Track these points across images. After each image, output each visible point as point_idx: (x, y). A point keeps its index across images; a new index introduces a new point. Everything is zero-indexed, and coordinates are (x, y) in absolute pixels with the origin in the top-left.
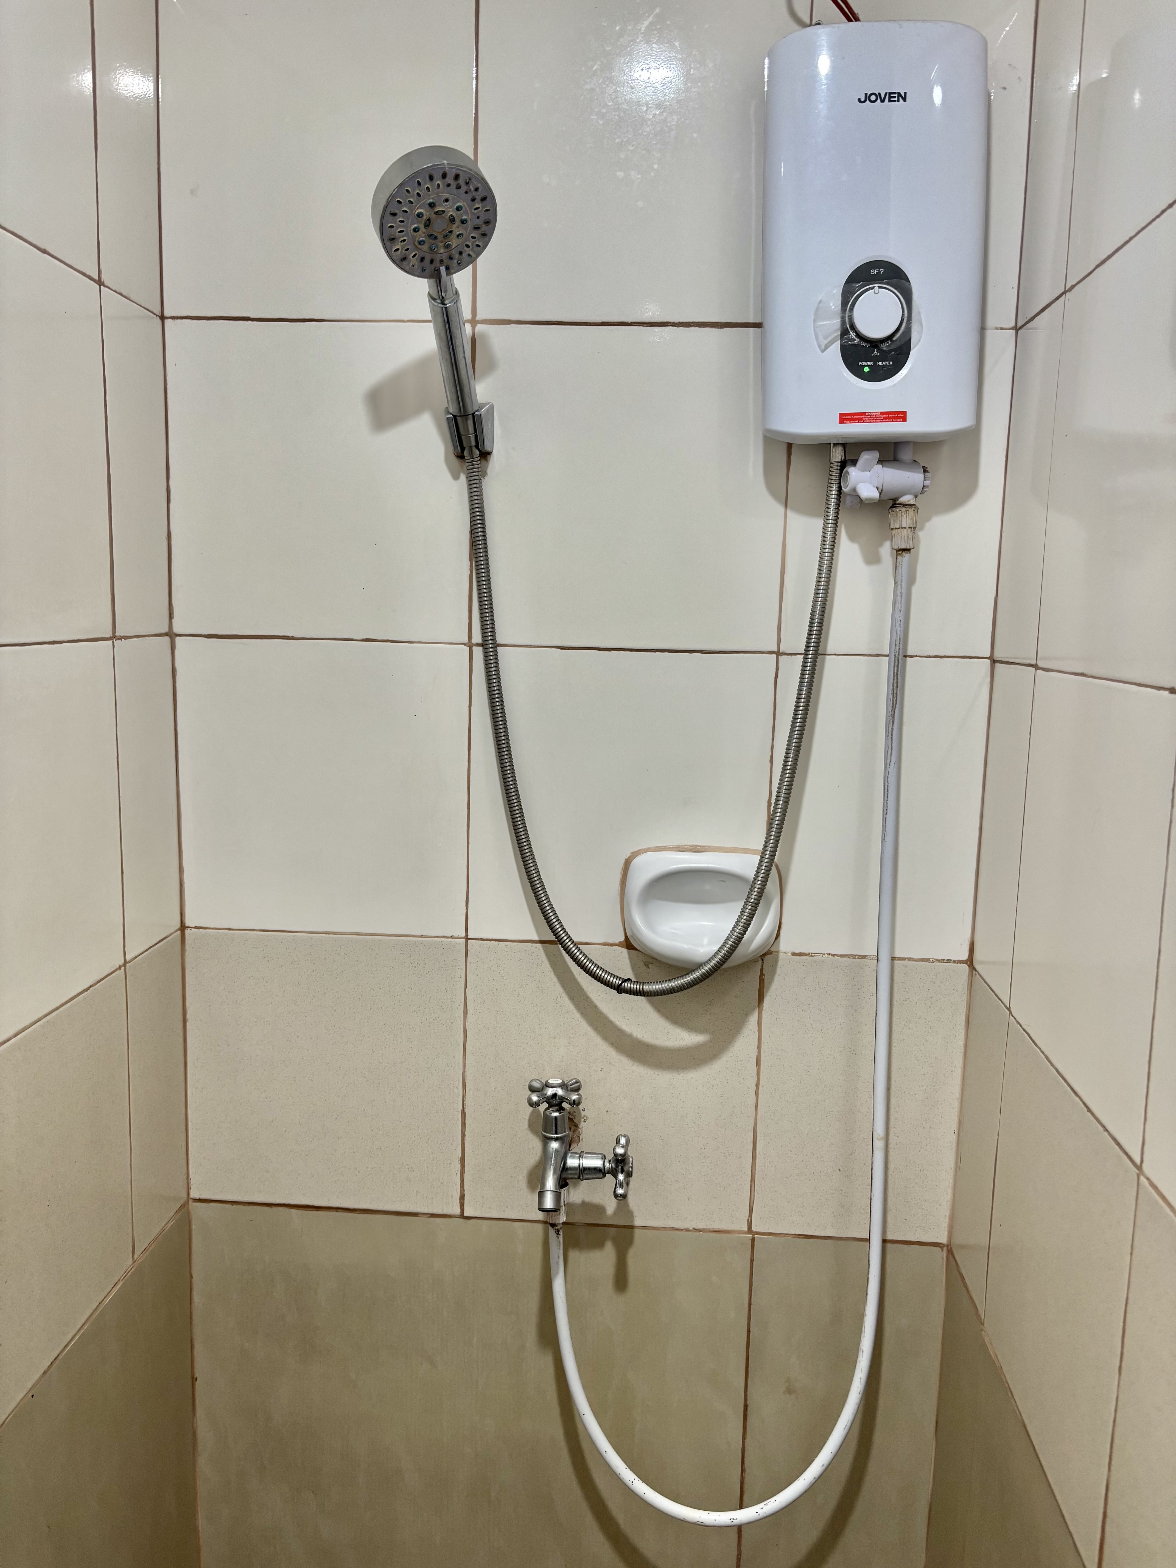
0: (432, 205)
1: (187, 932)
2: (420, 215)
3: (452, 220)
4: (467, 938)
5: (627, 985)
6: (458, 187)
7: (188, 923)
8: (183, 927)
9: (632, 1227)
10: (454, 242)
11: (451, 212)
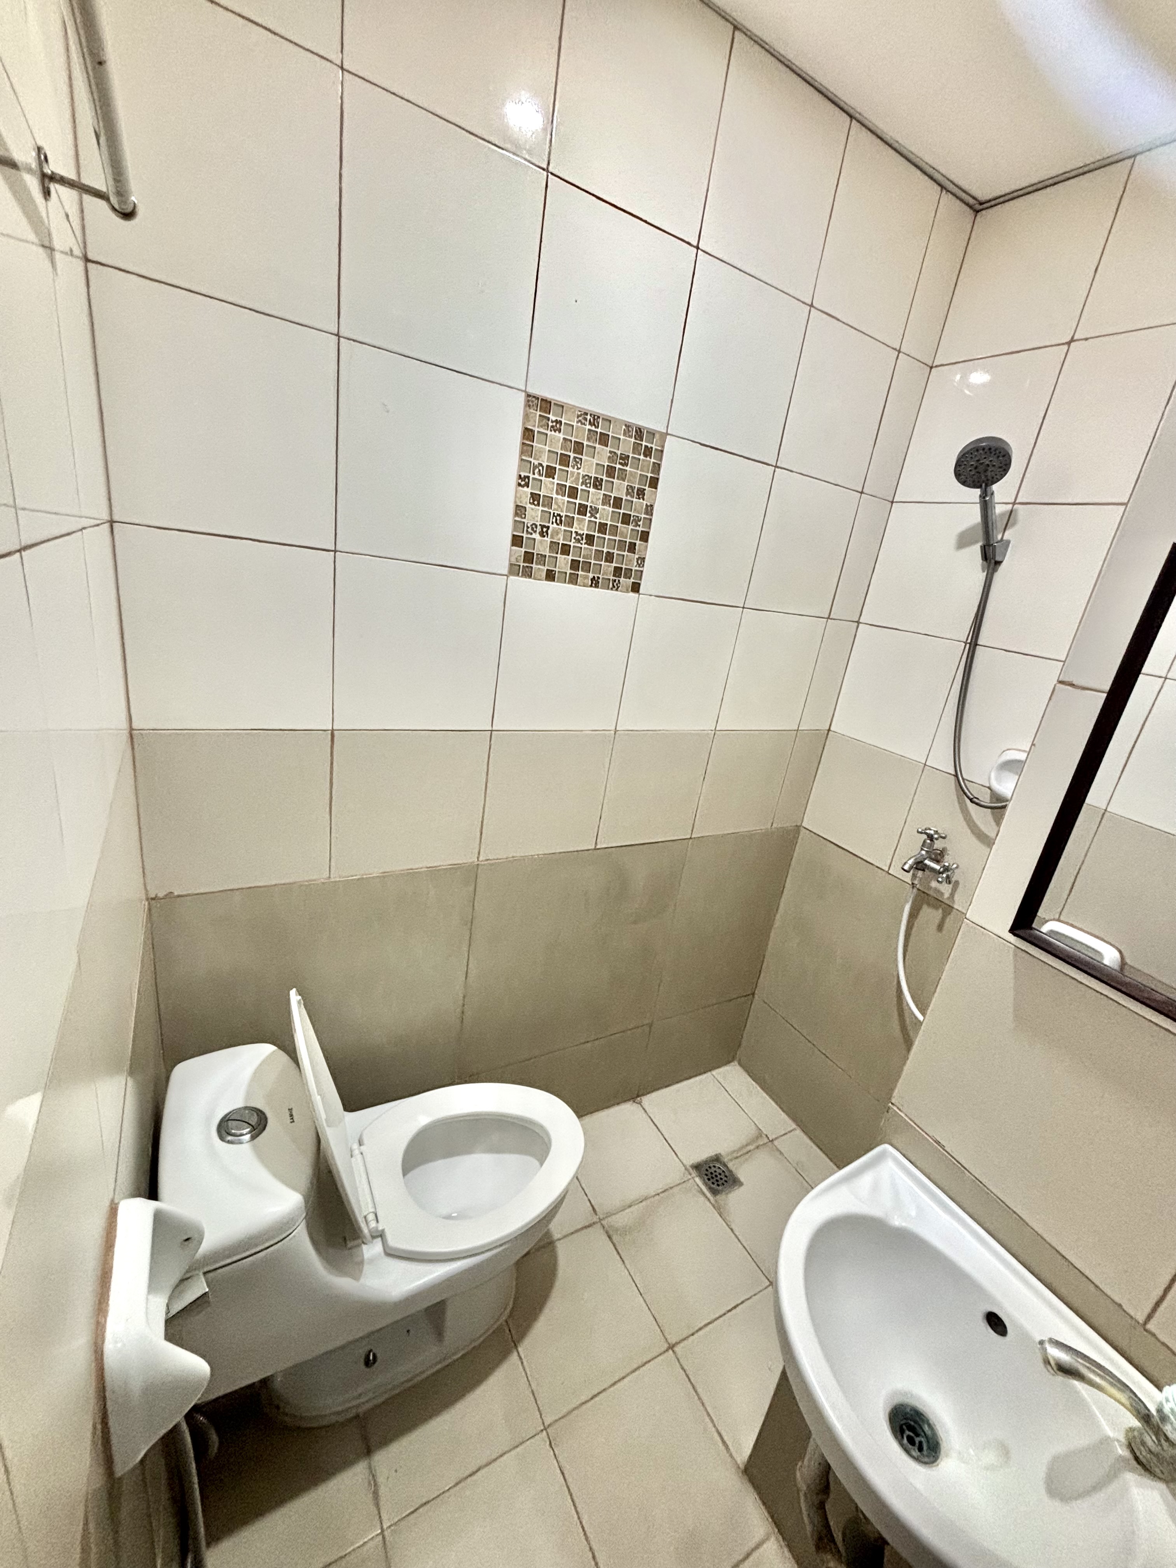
0: (978, 461)
1: (830, 732)
2: (972, 465)
3: (988, 465)
4: (925, 765)
5: (975, 800)
6: (991, 453)
7: (831, 729)
8: (829, 730)
9: (953, 908)
10: (989, 474)
11: (987, 462)
